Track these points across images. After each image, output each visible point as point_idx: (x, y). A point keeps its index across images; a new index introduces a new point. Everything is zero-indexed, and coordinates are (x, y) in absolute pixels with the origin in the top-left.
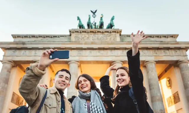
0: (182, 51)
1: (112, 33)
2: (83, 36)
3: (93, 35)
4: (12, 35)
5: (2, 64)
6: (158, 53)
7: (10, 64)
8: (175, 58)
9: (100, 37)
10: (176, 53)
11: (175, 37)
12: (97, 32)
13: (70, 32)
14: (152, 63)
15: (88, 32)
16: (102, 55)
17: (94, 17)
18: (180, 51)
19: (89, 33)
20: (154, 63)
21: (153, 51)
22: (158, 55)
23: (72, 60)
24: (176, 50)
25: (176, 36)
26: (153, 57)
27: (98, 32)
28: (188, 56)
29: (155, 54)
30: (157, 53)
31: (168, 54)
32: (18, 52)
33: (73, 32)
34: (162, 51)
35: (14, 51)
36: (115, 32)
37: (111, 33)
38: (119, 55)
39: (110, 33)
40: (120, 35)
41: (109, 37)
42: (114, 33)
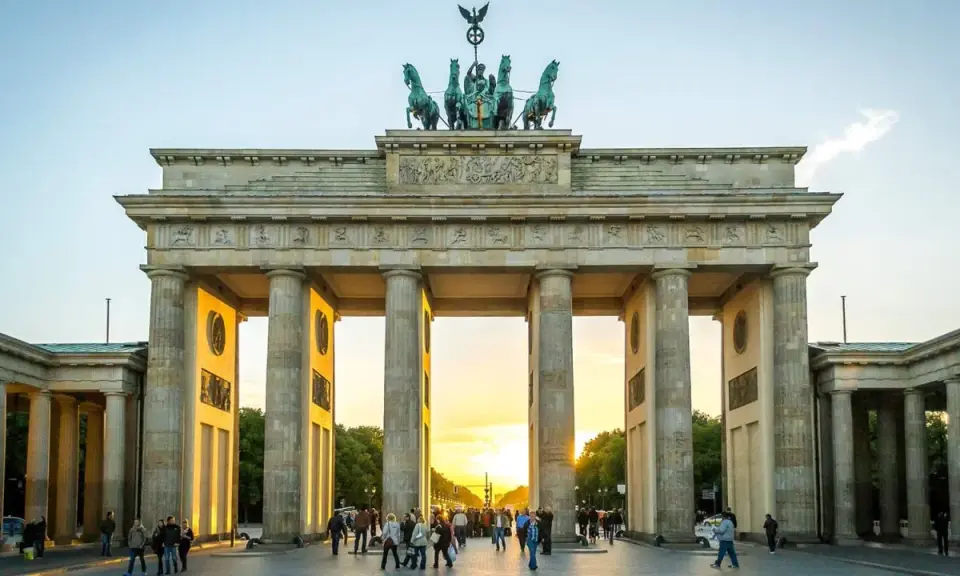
0: (797, 226)
1: (541, 149)
2: (432, 164)
3: (468, 158)
4: (153, 152)
5: (150, 277)
6: (704, 236)
7: (177, 277)
8: (761, 258)
9: (497, 168)
10: (771, 234)
11: (789, 159)
12: (483, 149)
13: (381, 145)
14: (676, 274)
15: (450, 148)
16: (499, 244)
17: (476, 44)
18: (786, 226)
19: (453, 152)
20: (685, 275)
21: (690, 226)
22: (702, 244)
23: (396, 265)
24: (775, 225)
25: (794, 156)
26: (685, 252)
27: (490, 146)
28: (811, 249)
29: (693, 242)
30: (701, 235)
31: (742, 240)
32: (195, 235)
33: (392, 148)
34: (723, 229)
35: (180, 227)
36: (554, 146)
37: (539, 152)
38: (562, 244)
39: (533, 152)
40: (574, 156)
41: (530, 168)
42: (553, 151)
